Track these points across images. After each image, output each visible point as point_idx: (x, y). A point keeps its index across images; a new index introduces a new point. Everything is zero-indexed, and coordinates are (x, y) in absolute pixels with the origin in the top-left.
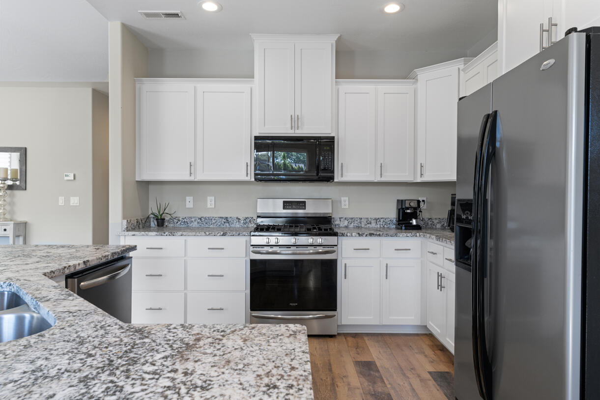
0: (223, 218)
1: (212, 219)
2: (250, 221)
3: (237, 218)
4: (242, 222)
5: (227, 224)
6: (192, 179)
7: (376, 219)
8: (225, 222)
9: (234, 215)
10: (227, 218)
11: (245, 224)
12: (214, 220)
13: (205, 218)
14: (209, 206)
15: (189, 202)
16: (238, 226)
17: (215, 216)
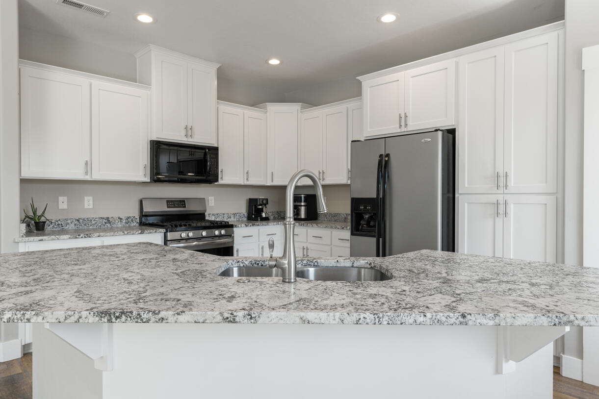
0: (104, 218)
1: (91, 220)
2: (132, 220)
3: (119, 218)
4: (124, 221)
5: (109, 225)
6: (88, 178)
7: (234, 214)
8: (106, 223)
9: (116, 215)
10: (108, 218)
11: (126, 223)
12: (94, 221)
13: (84, 220)
14: (86, 206)
15: (63, 202)
16: (120, 226)
17: (94, 217)
